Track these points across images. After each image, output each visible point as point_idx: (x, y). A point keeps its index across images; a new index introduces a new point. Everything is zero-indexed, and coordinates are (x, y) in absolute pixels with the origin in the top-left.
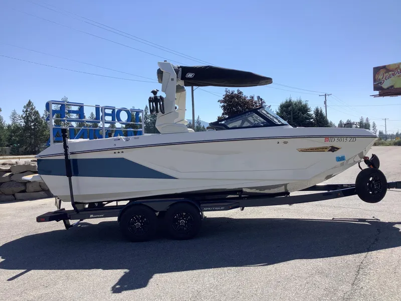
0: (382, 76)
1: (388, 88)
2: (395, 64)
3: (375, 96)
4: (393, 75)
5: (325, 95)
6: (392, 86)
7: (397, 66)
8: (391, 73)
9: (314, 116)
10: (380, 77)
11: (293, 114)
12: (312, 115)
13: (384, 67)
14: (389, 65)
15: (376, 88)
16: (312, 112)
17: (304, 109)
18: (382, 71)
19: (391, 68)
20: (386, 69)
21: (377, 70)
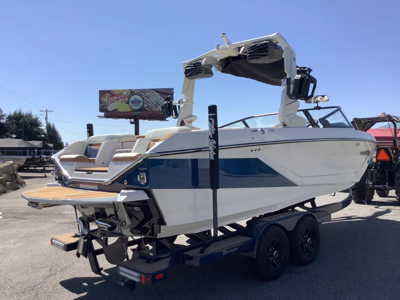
0: (107, 100)
1: (113, 111)
2: (119, 90)
3: (100, 117)
4: (117, 99)
5: (47, 111)
6: (116, 110)
7: (120, 92)
8: (115, 98)
9: (45, 131)
10: (106, 100)
11: (25, 127)
12: (43, 130)
13: (109, 92)
14: (113, 91)
15: (101, 110)
16: (44, 127)
17: (35, 123)
18: (108, 95)
19: (116, 93)
20: (111, 94)
21: (102, 93)
